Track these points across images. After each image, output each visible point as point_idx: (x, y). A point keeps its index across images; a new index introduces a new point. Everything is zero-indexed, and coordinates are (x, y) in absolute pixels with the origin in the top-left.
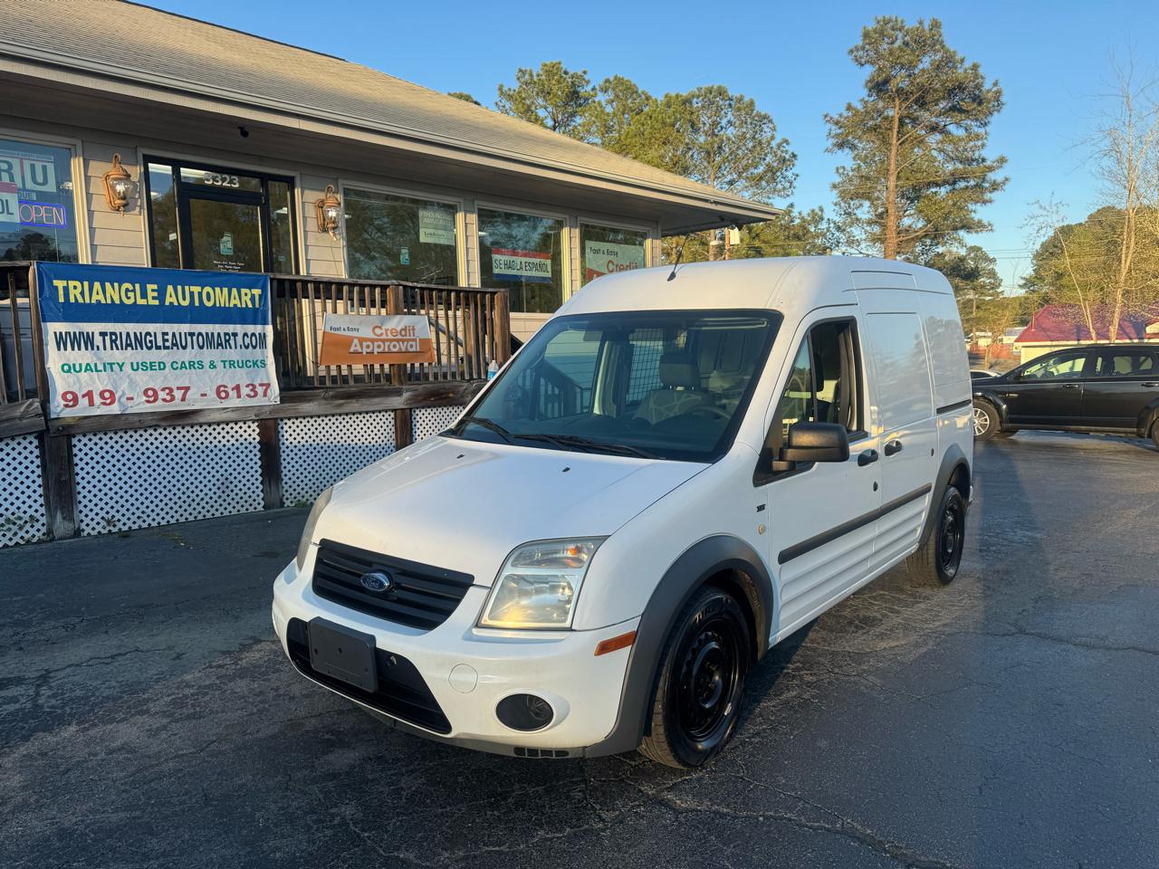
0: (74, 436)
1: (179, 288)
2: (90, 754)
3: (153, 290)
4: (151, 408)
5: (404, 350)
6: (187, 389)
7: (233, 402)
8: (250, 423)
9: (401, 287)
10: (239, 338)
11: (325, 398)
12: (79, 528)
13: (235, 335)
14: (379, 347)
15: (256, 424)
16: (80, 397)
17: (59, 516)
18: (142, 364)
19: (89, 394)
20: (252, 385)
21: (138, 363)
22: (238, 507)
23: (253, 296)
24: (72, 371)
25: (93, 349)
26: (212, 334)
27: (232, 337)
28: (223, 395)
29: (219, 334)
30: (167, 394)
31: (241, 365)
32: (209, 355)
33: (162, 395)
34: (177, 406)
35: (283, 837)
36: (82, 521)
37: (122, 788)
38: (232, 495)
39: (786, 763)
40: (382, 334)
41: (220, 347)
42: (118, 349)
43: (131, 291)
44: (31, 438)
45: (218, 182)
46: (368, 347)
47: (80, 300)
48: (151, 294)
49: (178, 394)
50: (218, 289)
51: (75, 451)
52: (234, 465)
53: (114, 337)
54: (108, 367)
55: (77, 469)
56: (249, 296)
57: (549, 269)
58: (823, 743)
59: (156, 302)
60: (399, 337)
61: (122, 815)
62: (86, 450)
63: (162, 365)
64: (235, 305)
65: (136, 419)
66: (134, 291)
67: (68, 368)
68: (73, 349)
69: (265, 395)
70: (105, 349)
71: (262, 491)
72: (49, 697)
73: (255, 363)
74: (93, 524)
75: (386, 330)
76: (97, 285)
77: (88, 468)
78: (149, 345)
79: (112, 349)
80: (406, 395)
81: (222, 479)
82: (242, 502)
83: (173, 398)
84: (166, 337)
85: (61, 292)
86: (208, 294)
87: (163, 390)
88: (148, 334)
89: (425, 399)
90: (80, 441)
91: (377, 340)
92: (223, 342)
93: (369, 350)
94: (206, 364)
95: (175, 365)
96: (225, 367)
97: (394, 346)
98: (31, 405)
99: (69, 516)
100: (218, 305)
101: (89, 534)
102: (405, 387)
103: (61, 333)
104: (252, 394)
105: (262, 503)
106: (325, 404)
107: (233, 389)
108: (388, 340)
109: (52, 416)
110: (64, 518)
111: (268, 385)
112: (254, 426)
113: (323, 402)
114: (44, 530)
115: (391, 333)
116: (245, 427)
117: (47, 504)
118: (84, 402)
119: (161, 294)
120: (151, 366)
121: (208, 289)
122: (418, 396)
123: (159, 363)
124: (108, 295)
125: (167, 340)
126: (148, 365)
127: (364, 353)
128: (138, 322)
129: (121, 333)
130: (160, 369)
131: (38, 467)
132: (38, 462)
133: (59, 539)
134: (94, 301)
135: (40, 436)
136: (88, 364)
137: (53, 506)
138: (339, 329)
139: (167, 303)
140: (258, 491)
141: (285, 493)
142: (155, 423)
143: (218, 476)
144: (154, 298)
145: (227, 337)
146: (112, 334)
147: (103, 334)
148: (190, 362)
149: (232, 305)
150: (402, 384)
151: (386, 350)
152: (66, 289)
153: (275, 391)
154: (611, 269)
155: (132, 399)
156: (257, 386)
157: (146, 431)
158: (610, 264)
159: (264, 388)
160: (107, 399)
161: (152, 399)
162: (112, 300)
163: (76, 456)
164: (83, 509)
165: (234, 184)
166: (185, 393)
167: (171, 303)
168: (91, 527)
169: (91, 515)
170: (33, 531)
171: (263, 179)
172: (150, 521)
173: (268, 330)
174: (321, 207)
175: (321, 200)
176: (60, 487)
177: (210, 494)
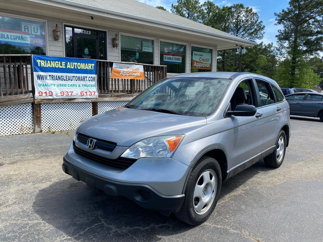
0: (41, 104)
1: (71, 63)
2: (34, 191)
3: (64, 64)
4: (62, 97)
7: (85, 96)
8: (90, 103)
10: (88, 79)
12: (42, 130)
13: (86, 77)
15: (92, 103)
16: (43, 93)
17: (37, 126)
18: (60, 85)
19: (46, 93)
20: (90, 92)
21: (59, 84)
23: (92, 66)
24: (41, 86)
25: (47, 80)
26: (80, 77)
27: (85, 78)
28: (82, 94)
29: (82, 77)
30: (67, 93)
31: (88, 86)
32: (78, 83)
33: (65, 94)
34: (70, 97)
35: (81, 218)
37: (41, 201)
39: (230, 211)
41: (82, 81)
42: (53, 80)
43: (58, 64)
44: (30, 104)
45: (85, 32)
47: (44, 66)
49: (70, 94)
50: (82, 64)
51: (41, 108)
52: (85, 115)
53: (53, 77)
54: (51, 85)
55: (42, 114)
57: (181, 60)
58: (243, 207)
59: (65, 67)
61: (39, 208)
62: (44, 108)
64: (87, 69)
65: (58, 100)
66: (59, 64)
68: (42, 80)
69: (94, 95)
70: (50, 80)
72: (26, 175)
73: (92, 86)
76: (49, 62)
77: (45, 113)
78: (62, 79)
80: (134, 97)
83: (68, 95)
84: (67, 77)
86: (79, 65)
87: (66, 92)
88: (62, 76)
90: (43, 105)
92: (83, 79)
94: (78, 85)
95: (69, 85)
96: (83, 86)
98: (30, 95)
100: (82, 68)
101: (44, 132)
102: (134, 94)
103: (39, 75)
104: (90, 94)
107: (85, 93)
109: (36, 98)
110: (38, 127)
112: (91, 104)
113: (111, 97)
114: (32, 130)
116: (88, 104)
118: (44, 95)
119: (66, 65)
123: (65, 84)
124: (51, 65)
126: (62, 85)
128: (59, 73)
129: (54, 76)
130: (65, 86)
132: (31, 111)
133: (36, 133)
134: (48, 66)
135: (32, 104)
136: (46, 84)
137: (35, 123)
139: (67, 68)
142: (63, 101)
143: (80, 117)
145: (84, 78)
147: (50, 76)
149: (86, 69)
152: (40, 63)
153: (97, 94)
154: (200, 60)
155: (57, 94)
156: (92, 92)
157: (61, 104)
158: (200, 59)
159: (94, 93)
160: (50, 94)
161: (62, 95)
162: (53, 66)
163: (42, 110)
164: (43, 125)
165: (89, 33)
166: (72, 93)
167: (69, 68)
168: (45, 130)
169: (45, 127)
170: (30, 130)
171: (97, 32)
172: (61, 129)
173: (96, 76)
174: (114, 41)
175: (114, 38)
176: (37, 118)
177: (78, 123)
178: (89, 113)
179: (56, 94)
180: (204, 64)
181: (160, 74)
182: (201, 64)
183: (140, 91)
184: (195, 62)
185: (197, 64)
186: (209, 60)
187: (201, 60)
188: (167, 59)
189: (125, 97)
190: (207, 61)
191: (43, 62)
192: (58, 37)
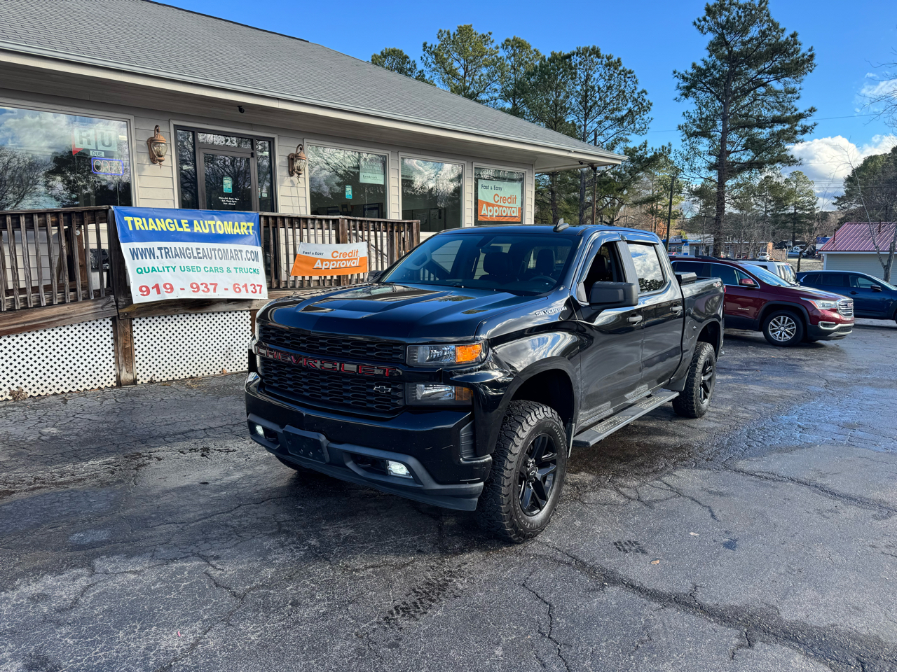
0: (134, 319)
1: (201, 222)
3: (185, 223)
5: (349, 266)
8: (245, 313)
9: (346, 220)
10: (244, 254)
12: (136, 378)
14: (333, 264)
15: (249, 312)
16: (151, 288)
17: (124, 370)
19: (157, 286)
20: (254, 285)
22: (236, 367)
23: (248, 227)
24: (144, 272)
25: (154, 258)
26: (228, 250)
27: (240, 253)
29: (231, 250)
31: (246, 271)
36: (138, 374)
40: (336, 256)
41: (232, 259)
44: (108, 320)
45: (223, 142)
46: (326, 265)
47: (142, 228)
48: (184, 225)
50: (226, 223)
51: (134, 328)
52: (234, 340)
55: (135, 341)
56: (246, 227)
59: (188, 230)
60: (347, 258)
62: (141, 328)
64: (237, 233)
66: (174, 223)
67: (140, 271)
68: (142, 258)
74: (145, 376)
75: (340, 254)
76: (150, 220)
77: (142, 340)
81: (226, 349)
85: (130, 224)
86: (220, 225)
88: (187, 249)
90: (137, 322)
91: (333, 260)
92: (235, 255)
97: (343, 264)
98: (109, 299)
99: (130, 371)
100: (226, 233)
101: (142, 382)
103: (133, 249)
104: (254, 290)
108: (339, 260)
110: (127, 371)
111: (261, 286)
112: (248, 314)
114: (115, 379)
116: (242, 314)
117: (117, 363)
118: (153, 292)
119: (191, 225)
121: (220, 222)
123: (197, 267)
124: (159, 226)
128: (181, 241)
129: (171, 248)
131: (112, 338)
132: (111, 335)
133: (124, 385)
135: (113, 319)
136: (153, 268)
137: (121, 363)
138: (308, 253)
139: (194, 231)
143: (224, 346)
144: (187, 227)
145: (237, 253)
147: (160, 249)
149: (235, 233)
151: (338, 267)
152: (133, 222)
157: (178, 316)
158: (496, 196)
162: (161, 228)
163: (135, 331)
164: (139, 366)
165: (233, 143)
167: (197, 231)
168: (143, 378)
169: (144, 370)
170: (108, 380)
171: (252, 140)
172: (179, 375)
173: (259, 250)
174: (293, 159)
175: (293, 154)
176: (124, 352)
177: (219, 358)
178: (243, 336)
180: (504, 208)
181: (404, 239)
182: (497, 208)
184: (484, 205)
185: (489, 208)
186: (516, 198)
187: (497, 198)
190: (510, 203)
192: (161, 156)
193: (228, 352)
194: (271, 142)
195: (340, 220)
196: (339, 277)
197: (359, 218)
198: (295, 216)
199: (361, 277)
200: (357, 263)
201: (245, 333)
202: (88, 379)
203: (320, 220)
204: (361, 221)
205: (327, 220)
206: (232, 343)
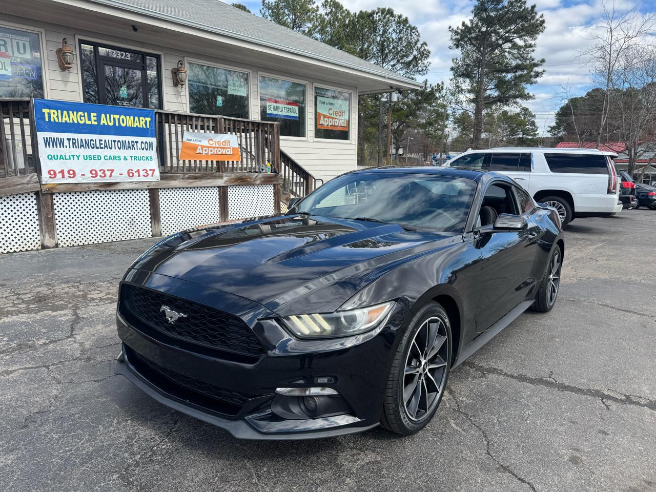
0: (54, 194)
1: (108, 115)
3: (94, 116)
4: (93, 180)
5: (224, 153)
6: (112, 171)
7: (136, 179)
8: (145, 191)
9: (223, 119)
10: (139, 145)
11: (183, 179)
12: (57, 243)
13: (137, 142)
14: (211, 151)
16: (57, 173)
17: (47, 236)
18: (89, 156)
19: (62, 172)
20: (146, 170)
21: (87, 156)
22: (138, 235)
23: (146, 122)
24: (53, 159)
25: (63, 147)
26: (125, 141)
27: (135, 144)
28: (131, 175)
29: (129, 141)
30: (102, 173)
31: (140, 159)
32: (123, 153)
33: (100, 173)
34: (108, 180)
36: (59, 239)
38: (135, 228)
40: (213, 144)
41: (129, 149)
42: (76, 148)
44: (32, 194)
45: (119, 56)
46: (206, 150)
47: (57, 121)
48: (93, 118)
49: (108, 173)
50: (128, 117)
51: (55, 202)
52: (136, 213)
53: (74, 141)
54: (72, 157)
55: (56, 212)
56: (144, 121)
57: (297, 112)
59: (96, 123)
60: (222, 146)
62: (60, 201)
63: (99, 158)
64: (137, 126)
65: (86, 186)
66: (84, 116)
67: (50, 158)
68: (53, 147)
69: (152, 176)
70: (70, 147)
71: (151, 227)
73: (147, 158)
74: (65, 241)
75: (215, 142)
76: (65, 112)
77: (61, 211)
78: (93, 146)
79: (73, 148)
80: (225, 179)
81: (130, 220)
82: (140, 232)
83: (105, 176)
84: (101, 142)
85: (46, 116)
86: (123, 119)
87: (100, 170)
88: (92, 140)
89: (235, 181)
90: (57, 196)
91: (211, 147)
92: (131, 146)
93: (206, 153)
94: (122, 158)
95: (106, 158)
96: (132, 160)
97: (219, 151)
98: (32, 176)
99: (52, 237)
100: (128, 126)
101: (62, 246)
102: (224, 174)
103: (47, 138)
104: (146, 175)
105: (151, 233)
106: (183, 182)
107: (136, 172)
108: (216, 147)
109: (44, 183)
110: (50, 237)
111: (154, 170)
112: (147, 192)
113: (182, 180)
114: (39, 243)
115: (218, 143)
116: (142, 192)
117: (41, 230)
118: (59, 176)
119: (99, 120)
120: (94, 158)
121: (123, 117)
122: (231, 179)
123: (98, 156)
124: (71, 118)
125: (102, 144)
126: (92, 157)
127: (204, 154)
128: (86, 133)
130: (98, 159)
131: (36, 209)
132: (36, 207)
133: (48, 248)
134: (63, 121)
135: (37, 193)
136: (61, 156)
137: (44, 230)
138: (191, 140)
139: (102, 124)
140: (149, 227)
141: (162, 228)
142: (96, 188)
143: (128, 218)
144: (95, 121)
145: (133, 144)
146: (73, 139)
147: (69, 139)
148: (114, 156)
149: (135, 126)
150: (223, 173)
151: (215, 153)
152: (49, 114)
153: (157, 174)
154: (331, 113)
155: (84, 175)
156: (148, 170)
157: (91, 193)
158: (330, 110)
159: (152, 172)
160: (71, 174)
161: (94, 176)
162: (73, 121)
163: (55, 204)
164: (59, 233)
165: (128, 57)
166: (111, 173)
167: (104, 124)
168: (63, 242)
169: (64, 236)
170: (34, 244)
171: (144, 55)
172: (93, 240)
173: (154, 140)
174: (175, 73)
175: (175, 69)
176: (47, 221)
177: (124, 227)
178: (143, 210)
179: (82, 175)
180: (336, 120)
182: (331, 119)
183: (234, 168)
184: (322, 117)
185: (326, 119)
186: (344, 112)
188: (272, 109)
189: (209, 179)
190: (341, 116)
191: (54, 113)
192: (69, 64)
193: (132, 223)
194: (158, 58)
195: (218, 119)
196: (218, 162)
197: (233, 118)
198: (183, 114)
199: (235, 166)
200: (230, 152)
201: (145, 208)
202: (16, 243)
203: (203, 118)
204: (235, 121)
205: (208, 119)
206: (134, 215)
